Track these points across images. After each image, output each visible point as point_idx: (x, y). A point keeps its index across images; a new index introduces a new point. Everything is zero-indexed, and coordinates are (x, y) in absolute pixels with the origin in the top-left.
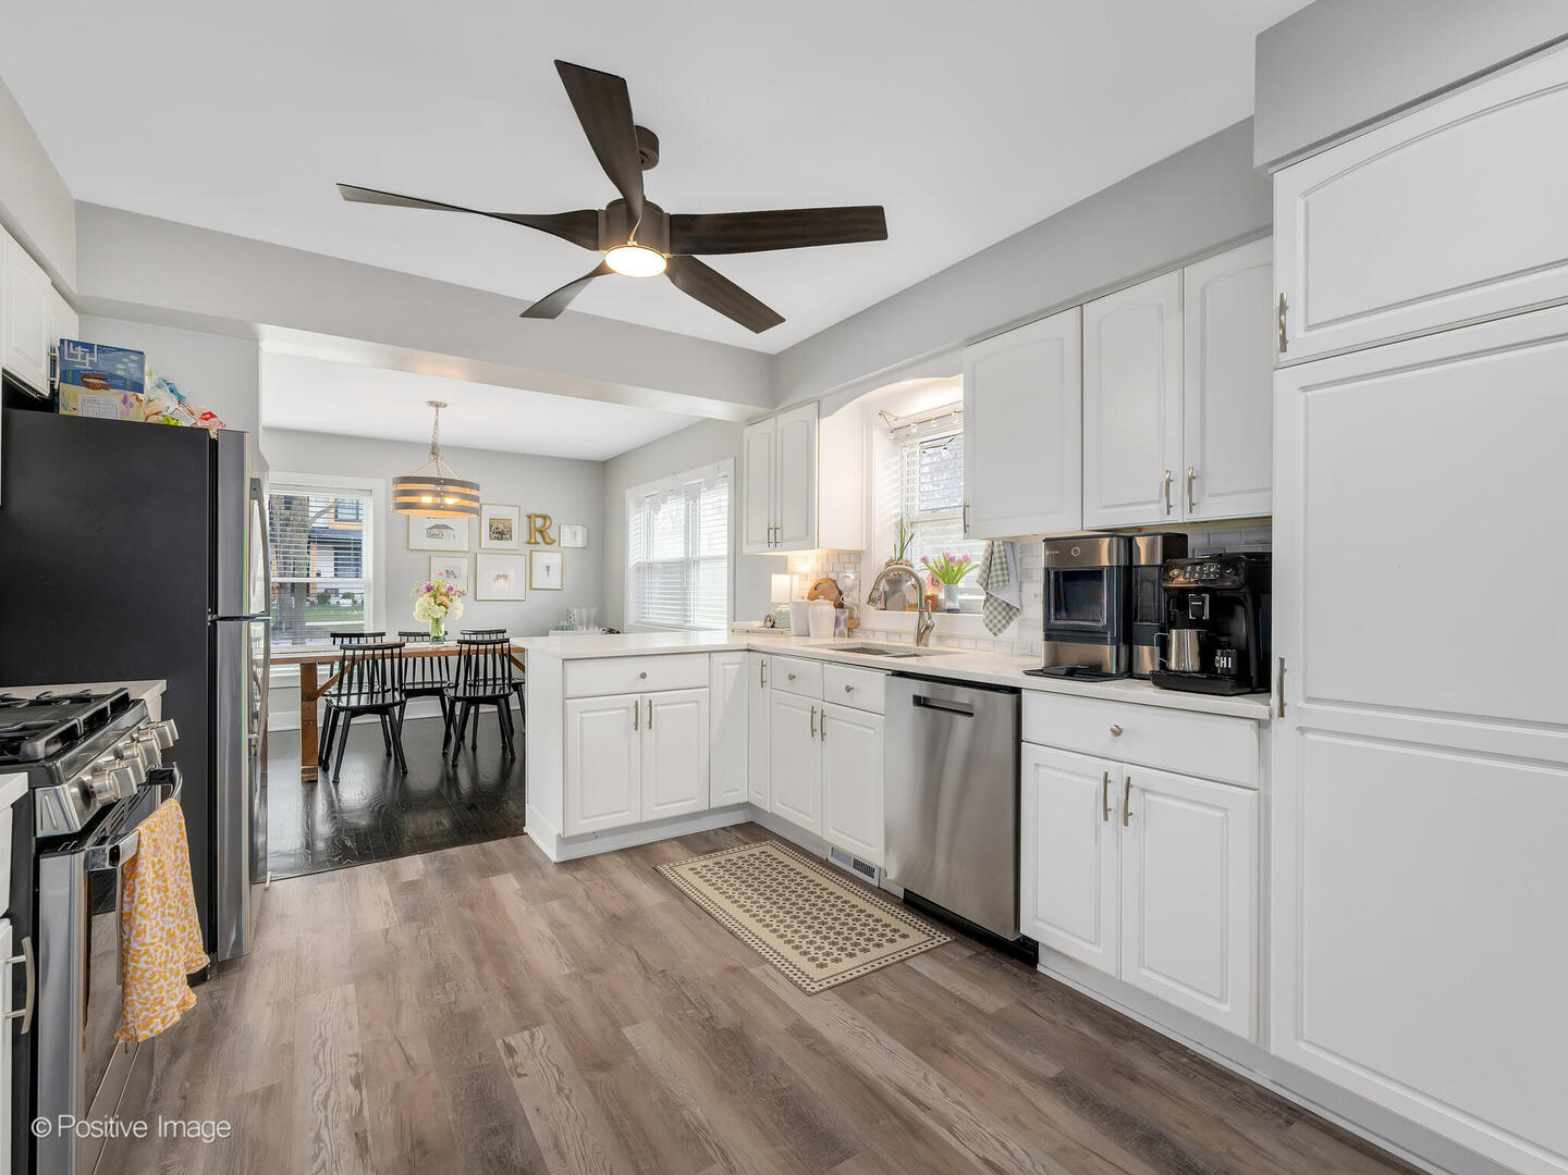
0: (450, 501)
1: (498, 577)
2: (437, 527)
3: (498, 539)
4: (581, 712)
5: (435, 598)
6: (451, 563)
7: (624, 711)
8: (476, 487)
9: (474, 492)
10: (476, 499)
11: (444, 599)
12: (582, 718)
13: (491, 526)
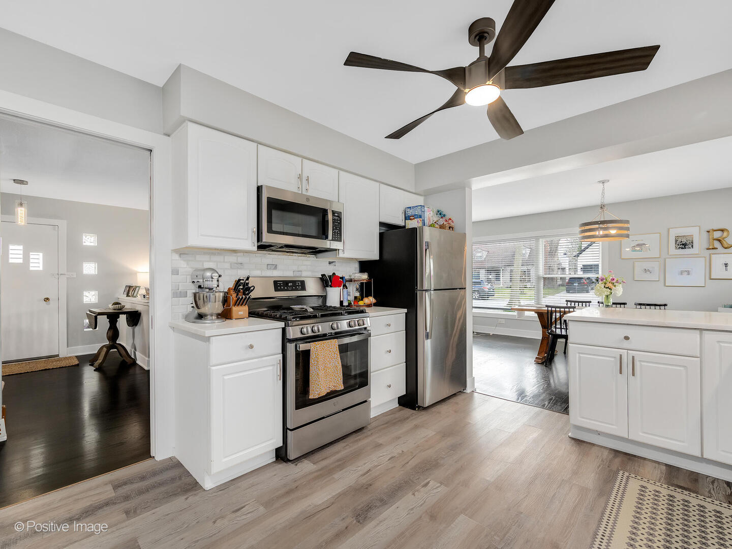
0: (613, 232)
1: (682, 273)
2: (638, 245)
3: (682, 248)
4: (579, 353)
5: (605, 284)
6: (647, 265)
7: (613, 359)
8: (627, 222)
9: (626, 225)
10: (628, 229)
11: (610, 285)
12: (580, 357)
13: (676, 241)
